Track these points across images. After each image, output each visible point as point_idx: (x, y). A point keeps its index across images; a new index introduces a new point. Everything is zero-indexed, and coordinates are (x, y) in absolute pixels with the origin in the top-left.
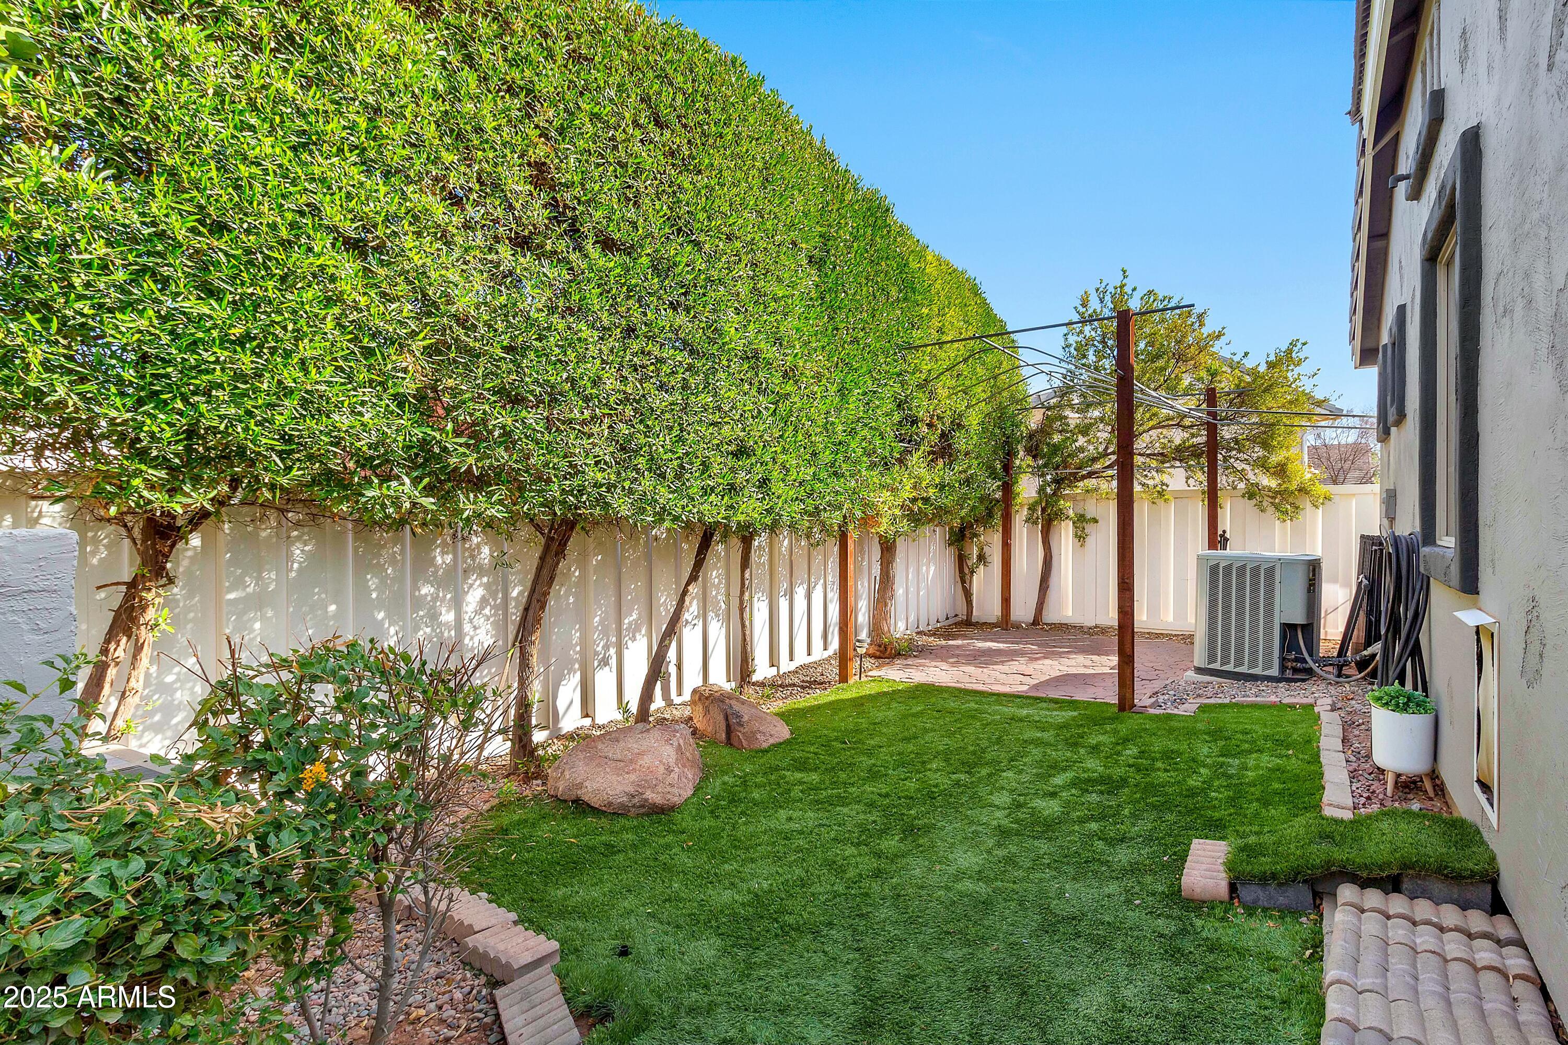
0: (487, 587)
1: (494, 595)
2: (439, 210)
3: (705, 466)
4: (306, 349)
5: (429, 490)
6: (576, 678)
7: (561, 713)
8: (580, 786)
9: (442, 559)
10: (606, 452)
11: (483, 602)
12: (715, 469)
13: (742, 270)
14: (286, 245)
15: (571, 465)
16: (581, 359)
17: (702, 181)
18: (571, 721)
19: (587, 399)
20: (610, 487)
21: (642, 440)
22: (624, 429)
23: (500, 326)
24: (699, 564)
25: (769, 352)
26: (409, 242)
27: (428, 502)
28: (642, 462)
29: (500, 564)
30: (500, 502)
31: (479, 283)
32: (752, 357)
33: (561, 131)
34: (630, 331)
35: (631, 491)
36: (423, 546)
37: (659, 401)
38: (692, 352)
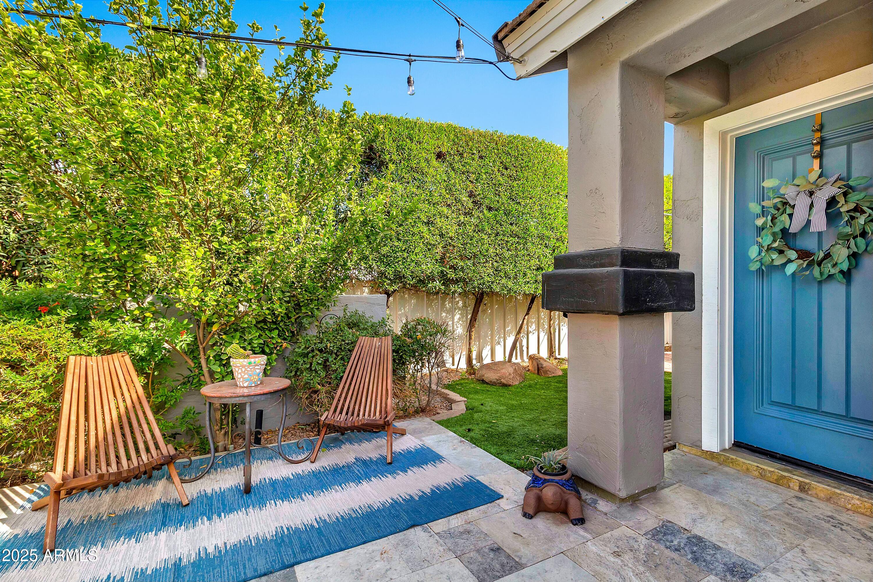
0: (460, 314)
1: (463, 317)
2: (445, 210)
3: (525, 275)
4: (417, 250)
5: (443, 284)
6: (488, 348)
7: (484, 358)
8: (483, 376)
9: (448, 305)
10: (491, 271)
11: (459, 319)
12: (529, 275)
13: (536, 207)
14: (413, 226)
15: (480, 276)
16: (483, 245)
17: (520, 182)
18: (487, 360)
19: (485, 256)
20: (492, 283)
21: (502, 267)
22: (495, 264)
23: (460, 238)
24: (529, 309)
25: (548, 233)
26: (438, 220)
27: (443, 287)
28: (502, 274)
29: (465, 306)
30: (461, 287)
31: (455, 227)
32: (542, 237)
33: (477, 180)
34: (497, 234)
35: (499, 283)
36: (444, 300)
37: (507, 254)
38: (518, 238)
